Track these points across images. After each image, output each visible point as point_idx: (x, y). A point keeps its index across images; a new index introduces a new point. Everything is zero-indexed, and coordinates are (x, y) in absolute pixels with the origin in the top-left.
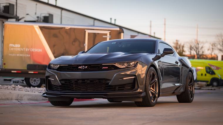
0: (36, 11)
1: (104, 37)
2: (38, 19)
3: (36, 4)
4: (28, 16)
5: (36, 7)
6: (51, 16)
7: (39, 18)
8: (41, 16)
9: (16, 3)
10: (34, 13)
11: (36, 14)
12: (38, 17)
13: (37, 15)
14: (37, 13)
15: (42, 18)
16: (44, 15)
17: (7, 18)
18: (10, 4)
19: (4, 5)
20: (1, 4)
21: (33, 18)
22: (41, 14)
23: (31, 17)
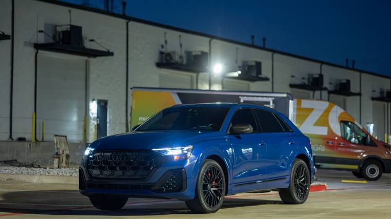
0: (237, 58)
2: (240, 69)
3: (237, 48)
5: (237, 53)
6: (258, 65)
8: (244, 64)
9: (210, 50)
11: (236, 62)
12: (240, 67)
13: (239, 64)
14: (238, 62)
15: (246, 68)
16: (248, 64)
18: (202, 53)
19: (194, 54)
20: (190, 53)
21: (233, 69)
22: (244, 62)
23: (230, 67)
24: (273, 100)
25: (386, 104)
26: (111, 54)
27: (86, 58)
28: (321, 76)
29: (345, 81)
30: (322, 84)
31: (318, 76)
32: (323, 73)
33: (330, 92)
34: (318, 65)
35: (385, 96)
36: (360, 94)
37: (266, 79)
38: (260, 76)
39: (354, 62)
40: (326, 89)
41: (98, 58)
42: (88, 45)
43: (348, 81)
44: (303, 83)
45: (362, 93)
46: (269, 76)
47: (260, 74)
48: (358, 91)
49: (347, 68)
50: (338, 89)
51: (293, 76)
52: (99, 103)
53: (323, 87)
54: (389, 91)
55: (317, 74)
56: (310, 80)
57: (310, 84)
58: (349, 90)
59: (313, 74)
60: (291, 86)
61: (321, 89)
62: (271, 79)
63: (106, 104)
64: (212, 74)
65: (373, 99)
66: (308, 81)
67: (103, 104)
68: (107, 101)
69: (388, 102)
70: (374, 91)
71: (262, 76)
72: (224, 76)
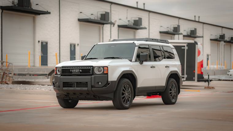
0: (127, 15)
1: (182, 48)
2: (129, 23)
3: (127, 10)
4: (120, 20)
5: (127, 13)
6: (140, 19)
8: (131, 19)
9: (111, 10)
10: (126, 18)
11: (127, 18)
12: (129, 21)
14: (128, 18)
15: (133, 22)
16: (134, 19)
17: (103, 24)
18: (106, 12)
19: (101, 13)
20: (98, 13)
21: (124, 22)
22: (131, 18)
23: (123, 21)
24: (187, 45)
26: (49, 13)
27: (33, 15)
28: (179, 26)
29: (194, 29)
30: (179, 31)
31: (177, 26)
32: (180, 25)
33: (184, 36)
34: (177, 19)
35: (218, 38)
36: (203, 37)
37: (145, 28)
38: (141, 26)
39: (199, 17)
40: (181, 34)
41: (41, 15)
43: (196, 29)
44: (167, 31)
45: (204, 36)
46: (147, 27)
47: (141, 25)
48: (201, 35)
49: (195, 21)
50: (189, 34)
51: (161, 26)
52: (42, 43)
53: (180, 32)
54: (221, 35)
55: (176, 25)
56: (172, 29)
57: (172, 31)
58: (196, 34)
59: (174, 25)
60: (160, 32)
61: (179, 34)
62: (148, 29)
63: (47, 43)
64: (112, 25)
65: (211, 40)
66: (171, 29)
67: (45, 44)
68: (47, 41)
69: (220, 41)
70: (211, 35)
71: (143, 26)
72: (119, 26)
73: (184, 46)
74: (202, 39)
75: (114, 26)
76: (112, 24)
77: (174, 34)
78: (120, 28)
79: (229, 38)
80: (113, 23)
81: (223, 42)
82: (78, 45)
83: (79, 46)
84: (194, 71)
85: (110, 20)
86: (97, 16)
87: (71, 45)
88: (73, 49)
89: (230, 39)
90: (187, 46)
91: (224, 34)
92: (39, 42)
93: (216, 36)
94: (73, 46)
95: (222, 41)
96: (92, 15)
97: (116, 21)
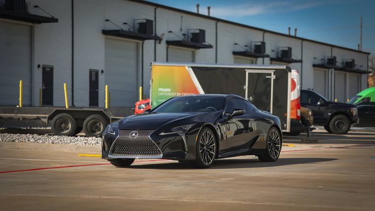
0: (181, 26)
1: (267, 77)
2: (184, 37)
3: (182, 17)
4: (171, 33)
5: (182, 21)
6: (202, 32)
7: (186, 36)
8: (188, 32)
9: (155, 17)
10: (179, 30)
11: (181, 30)
12: (184, 35)
13: (183, 32)
14: (183, 30)
15: (190, 36)
16: (192, 32)
17: (143, 39)
18: (147, 20)
19: (139, 21)
20: (135, 21)
21: (177, 36)
22: (189, 30)
23: (175, 34)
25: (327, 70)
26: (56, 20)
27: (30, 24)
28: (263, 43)
29: (287, 49)
30: (264, 51)
31: (260, 44)
32: (265, 41)
33: (272, 59)
34: (261, 33)
35: (326, 63)
36: (301, 61)
37: (210, 47)
38: (204, 43)
39: (296, 30)
40: (268, 56)
41: (42, 24)
42: (32, 11)
43: (290, 49)
44: (246, 51)
45: (303, 60)
46: (213, 44)
47: (204, 41)
48: (299, 58)
49: (289, 36)
50: (280, 56)
51: (236, 44)
52: (44, 68)
53: (265, 54)
54: (330, 58)
55: (259, 42)
56: (253, 48)
57: (253, 51)
58: (291, 57)
59: (256, 42)
60: (235, 53)
61: (264, 57)
62: (214, 47)
63: (52, 69)
64: (158, 41)
65: (314, 66)
66: (251, 48)
67: (49, 70)
68: (53, 66)
69: (329, 68)
70: (315, 58)
71: (206, 44)
72: (169, 43)
73: (270, 75)
74: (299, 64)
75: (160, 43)
76: (158, 39)
77: (257, 57)
78: (170, 46)
79: (343, 63)
80: (158, 37)
81: (333, 70)
82: (102, 72)
83: (104, 74)
84: (286, 115)
85: (154, 33)
86: (133, 26)
87: (91, 72)
88: (93, 79)
89: (344, 65)
90: (275, 73)
91: (335, 58)
92: (39, 66)
93: (322, 59)
94: (94, 74)
95: (331, 68)
96: (125, 25)
97: (163, 34)
